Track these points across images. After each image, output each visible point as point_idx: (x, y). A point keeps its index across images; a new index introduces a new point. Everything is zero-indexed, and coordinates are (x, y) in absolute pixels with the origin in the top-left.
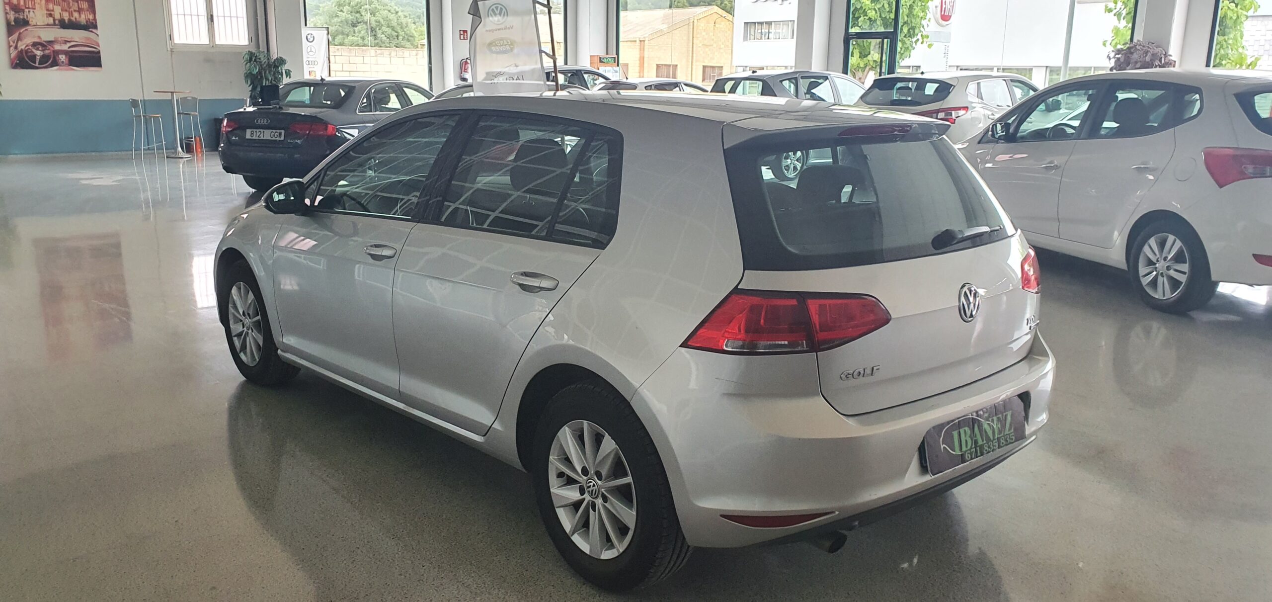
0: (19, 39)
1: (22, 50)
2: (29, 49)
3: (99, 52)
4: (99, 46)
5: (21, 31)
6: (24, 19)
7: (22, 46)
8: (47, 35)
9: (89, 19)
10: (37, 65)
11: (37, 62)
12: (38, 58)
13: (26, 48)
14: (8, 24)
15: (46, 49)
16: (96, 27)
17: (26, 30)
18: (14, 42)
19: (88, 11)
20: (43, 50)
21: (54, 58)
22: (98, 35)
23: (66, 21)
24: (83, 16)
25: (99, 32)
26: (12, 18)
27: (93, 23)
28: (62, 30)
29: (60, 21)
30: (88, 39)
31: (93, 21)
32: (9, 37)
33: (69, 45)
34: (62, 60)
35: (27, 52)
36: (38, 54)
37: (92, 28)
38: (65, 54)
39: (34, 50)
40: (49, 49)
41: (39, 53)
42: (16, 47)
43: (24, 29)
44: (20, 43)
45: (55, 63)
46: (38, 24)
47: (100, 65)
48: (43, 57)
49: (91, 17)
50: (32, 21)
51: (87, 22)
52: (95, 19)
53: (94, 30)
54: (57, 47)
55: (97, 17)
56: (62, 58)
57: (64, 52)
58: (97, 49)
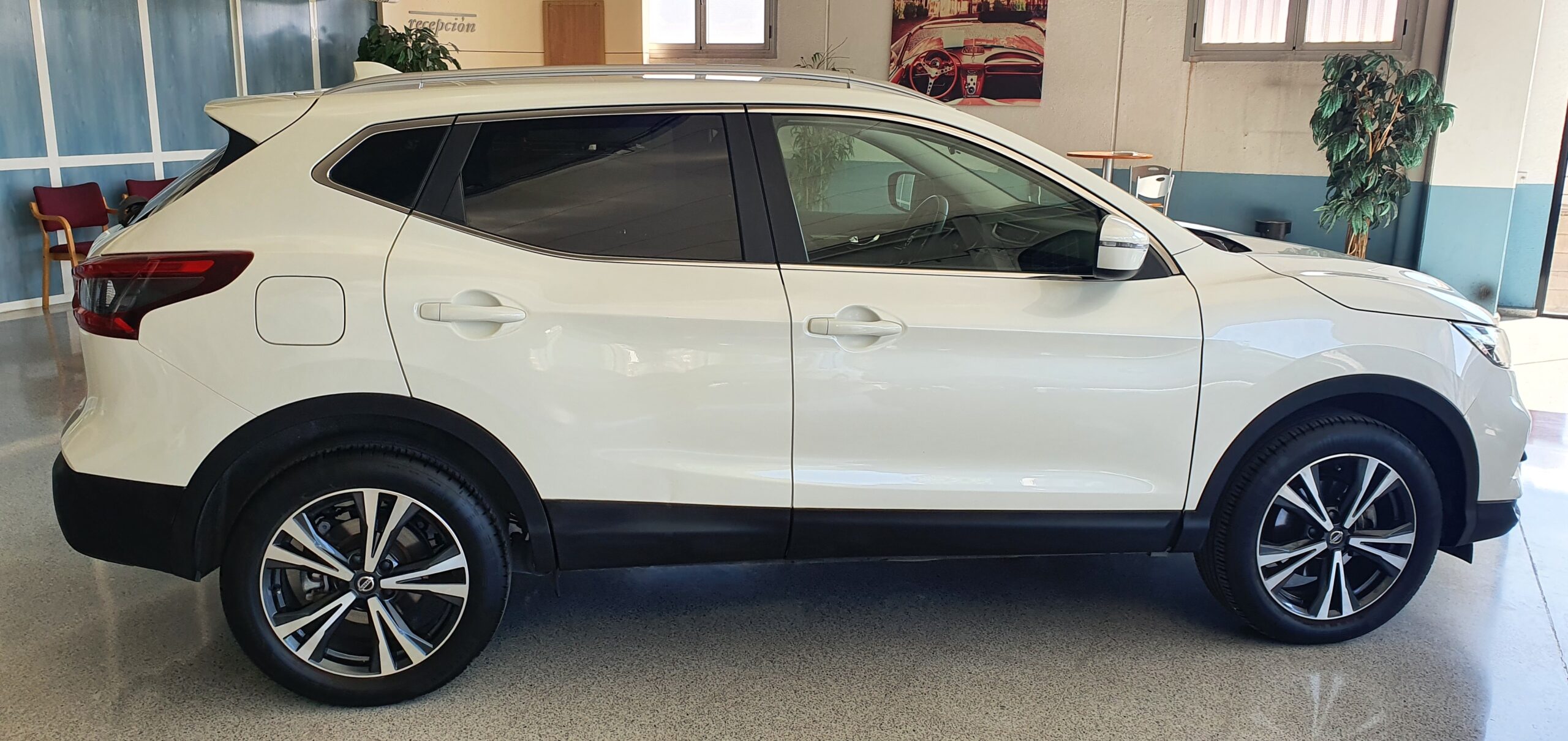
0: (907, 46)
1: (908, 64)
2: (920, 65)
3: (1040, 67)
4: (1042, 55)
5: (912, 32)
6: (920, 7)
7: (909, 61)
8: (952, 36)
11: (928, 93)
12: (931, 81)
13: (915, 65)
14: (895, 20)
15: (948, 65)
16: (1043, 16)
17: (921, 28)
18: (897, 54)
20: (941, 67)
21: (959, 78)
22: (1044, 32)
23: (991, 6)
25: (1047, 25)
26: (903, 7)
27: (1039, 6)
28: (981, 23)
29: (979, 9)
30: (1023, 39)
31: (1041, 4)
32: (892, 44)
33: (988, 54)
34: (972, 85)
35: (915, 68)
36: (933, 76)
37: (1036, 18)
38: (976, 74)
39: (927, 68)
40: (953, 64)
41: (933, 72)
42: (899, 63)
43: (918, 27)
44: (907, 52)
45: (958, 93)
46: (941, 16)
47: (1039, 96)
48: (938, 80)
50: (933, 11)
51: (1028, 5)
53: (1038, 23)
54: (967, 59)
56: (972, 80)
57: (977, 69)
58: (1036, 60)
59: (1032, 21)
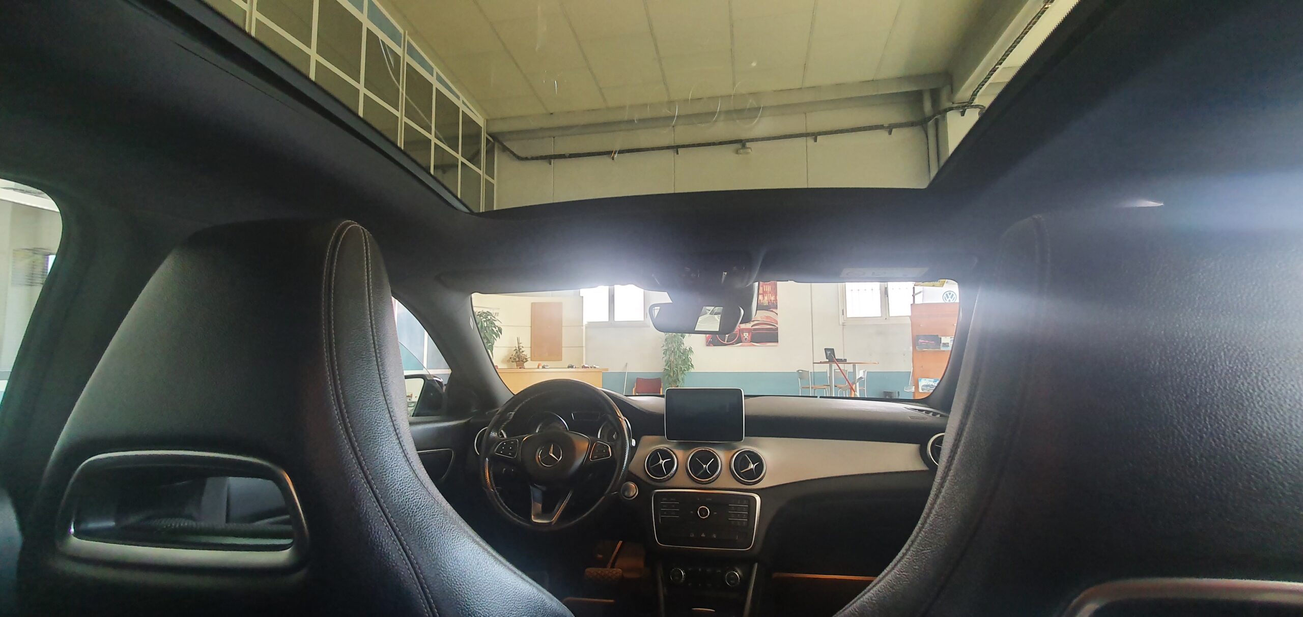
3: (777, 329)
4: (777, 324)
9: (771, 300)
10: (726, 343)
11: (726, 341)
12: (727, 336)
16: (776, 308)
19: (770, 293)
21: (740, 334)
22: (777, 314)
24: (766, 298)
27: (773, 303)
30: (767, 317)
31: (775, 302)
33: (753, 323)
34: (746, 337)
37: (773, 308)
38: (748, 332)
45: (740, 341)
47: (778, 342)
48: (731, 335)
49: (773, 298)
51: (769, 302)
52: (776, 300)
53: (774, 310)
54: (743, 326)
55: (777, 298)
56: (746, 335)
57: (748, 330)
58: (775, 326)
59: (771, 309)
